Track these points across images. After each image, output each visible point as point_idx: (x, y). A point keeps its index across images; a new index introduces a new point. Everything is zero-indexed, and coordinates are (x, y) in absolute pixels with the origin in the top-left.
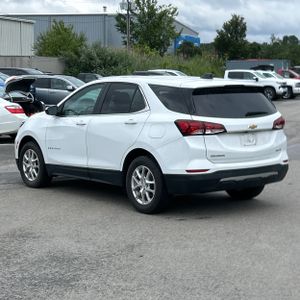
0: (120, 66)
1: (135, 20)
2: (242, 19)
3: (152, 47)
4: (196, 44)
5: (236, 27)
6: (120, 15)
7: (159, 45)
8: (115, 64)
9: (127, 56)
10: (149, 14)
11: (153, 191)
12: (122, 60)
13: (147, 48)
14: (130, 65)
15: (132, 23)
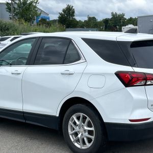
0: (10, 31)
1: (16, 6)
2: (72, 7)
3: (26, 21)
4: (48, 20)
5: (69, 11)
6: (8, 3)
7: (29, 20)
8: (8, 29)
9: (14, 25)
10: (23, 3)
11: (93, 137)
12: (11, 27)
13: (23, 21)
14: (16, 30)
15: (14, 8)
